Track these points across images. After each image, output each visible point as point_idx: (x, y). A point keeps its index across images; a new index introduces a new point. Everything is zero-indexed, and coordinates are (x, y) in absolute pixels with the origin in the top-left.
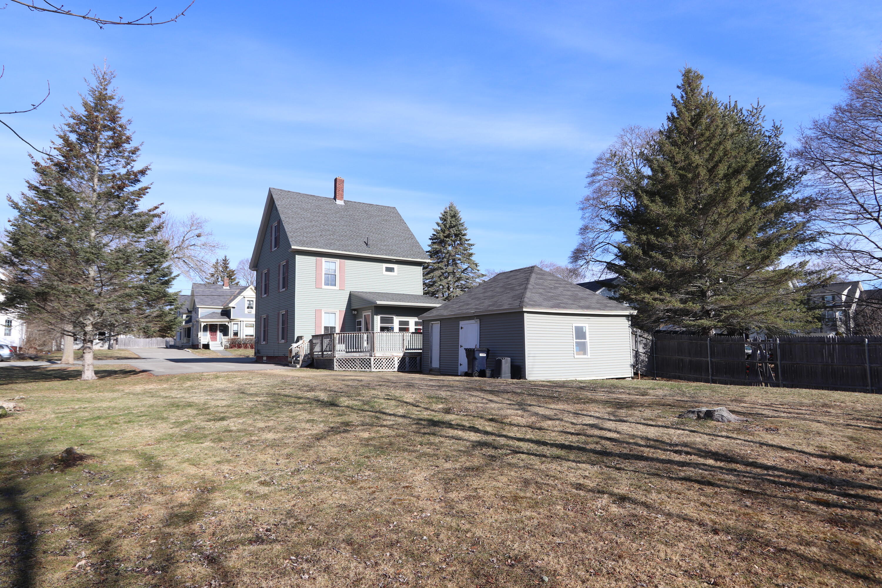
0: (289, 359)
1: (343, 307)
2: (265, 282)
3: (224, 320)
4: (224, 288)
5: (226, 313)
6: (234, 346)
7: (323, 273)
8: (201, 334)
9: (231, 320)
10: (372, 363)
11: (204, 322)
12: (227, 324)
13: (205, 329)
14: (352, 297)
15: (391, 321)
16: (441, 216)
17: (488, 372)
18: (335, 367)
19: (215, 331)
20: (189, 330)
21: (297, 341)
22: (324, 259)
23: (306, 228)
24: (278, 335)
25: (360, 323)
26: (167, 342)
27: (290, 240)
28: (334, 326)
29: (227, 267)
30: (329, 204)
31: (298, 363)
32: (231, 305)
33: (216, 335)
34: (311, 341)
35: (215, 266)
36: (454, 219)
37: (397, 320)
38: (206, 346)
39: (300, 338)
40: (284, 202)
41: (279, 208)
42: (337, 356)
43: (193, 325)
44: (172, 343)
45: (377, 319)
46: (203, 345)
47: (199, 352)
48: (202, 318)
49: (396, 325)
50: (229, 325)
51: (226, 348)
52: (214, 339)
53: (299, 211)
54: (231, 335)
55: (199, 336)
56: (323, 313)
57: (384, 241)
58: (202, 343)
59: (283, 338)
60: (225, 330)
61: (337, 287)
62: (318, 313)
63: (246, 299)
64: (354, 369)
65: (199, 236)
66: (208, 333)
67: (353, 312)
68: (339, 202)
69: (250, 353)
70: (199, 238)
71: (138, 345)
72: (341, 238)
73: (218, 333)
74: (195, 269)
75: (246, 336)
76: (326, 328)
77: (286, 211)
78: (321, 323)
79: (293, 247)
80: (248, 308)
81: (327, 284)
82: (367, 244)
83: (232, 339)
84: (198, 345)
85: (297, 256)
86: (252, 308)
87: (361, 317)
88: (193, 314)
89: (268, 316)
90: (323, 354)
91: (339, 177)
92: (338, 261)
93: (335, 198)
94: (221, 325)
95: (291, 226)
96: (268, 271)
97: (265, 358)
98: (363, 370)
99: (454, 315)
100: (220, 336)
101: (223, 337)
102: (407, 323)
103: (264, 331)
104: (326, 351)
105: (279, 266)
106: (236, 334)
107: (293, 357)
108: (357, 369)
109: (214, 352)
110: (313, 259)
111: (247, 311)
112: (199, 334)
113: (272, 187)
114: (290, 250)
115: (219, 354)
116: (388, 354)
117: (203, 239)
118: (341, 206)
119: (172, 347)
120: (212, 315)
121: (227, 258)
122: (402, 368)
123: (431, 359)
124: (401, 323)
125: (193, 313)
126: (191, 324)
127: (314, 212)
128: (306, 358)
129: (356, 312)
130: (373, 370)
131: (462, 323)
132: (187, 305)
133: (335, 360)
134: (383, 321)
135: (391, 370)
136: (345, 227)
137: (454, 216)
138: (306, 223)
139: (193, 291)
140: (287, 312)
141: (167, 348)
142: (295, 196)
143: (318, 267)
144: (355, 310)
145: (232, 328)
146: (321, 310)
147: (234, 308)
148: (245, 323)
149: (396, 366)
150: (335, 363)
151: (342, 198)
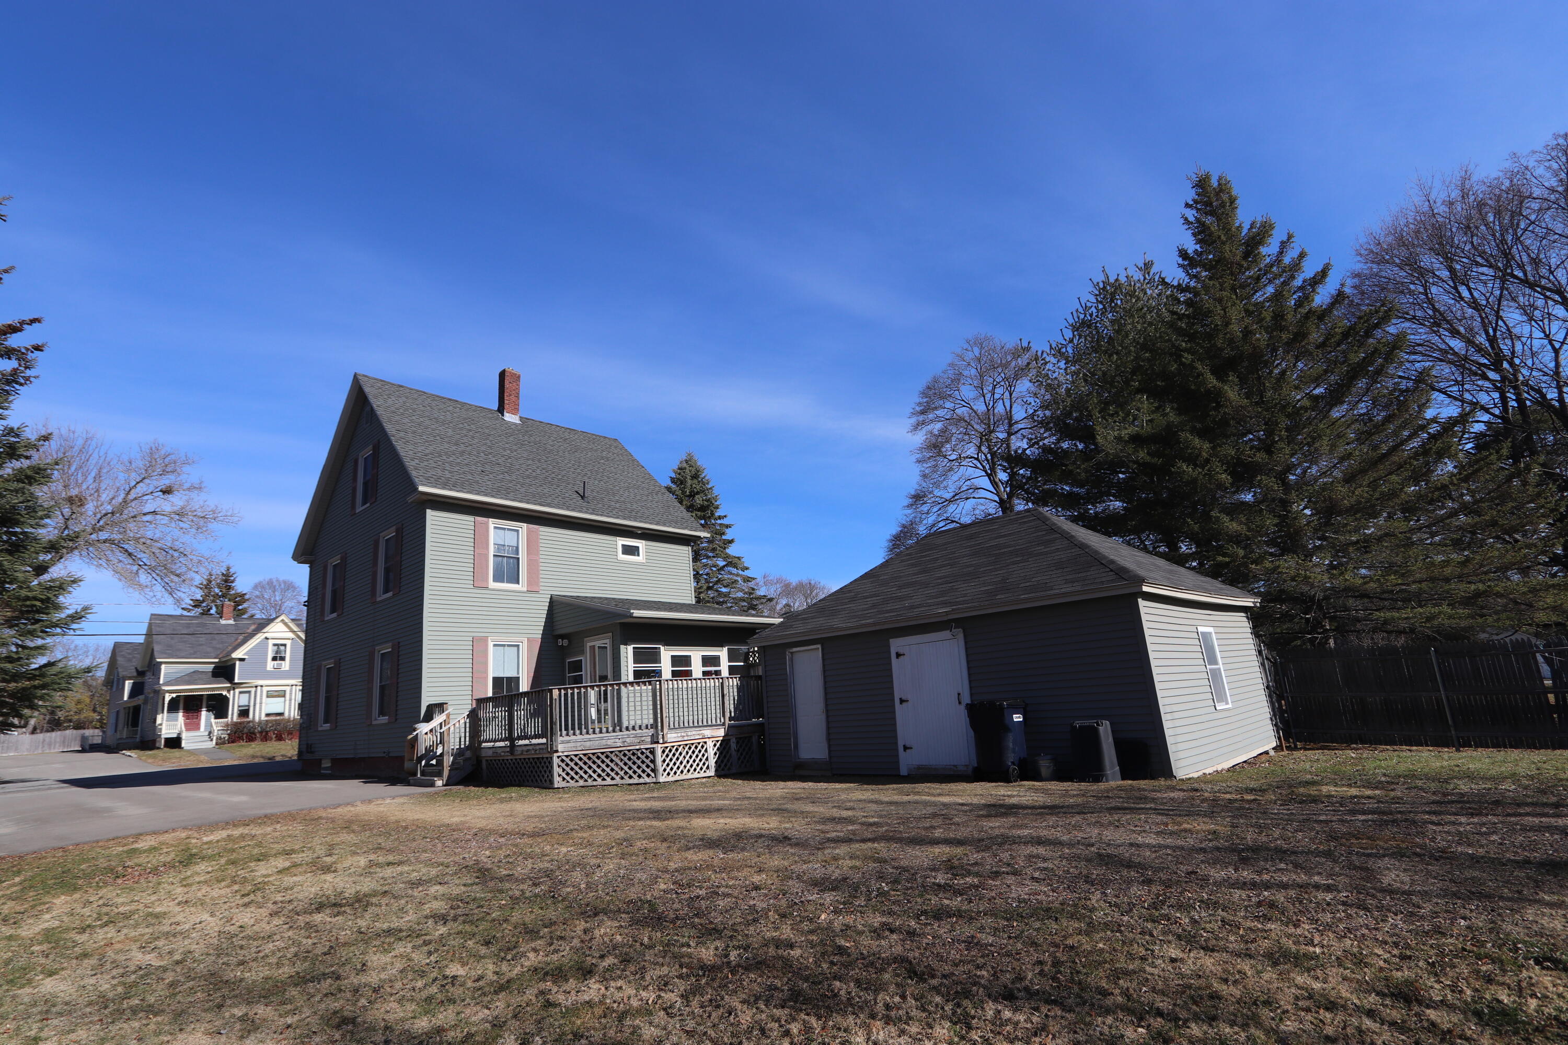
0: (407, 765)
1: (537, 631)
2: (333, 585)
3: (219, 687)
4: (223, 622)
5: (225, 671)
6: (240, 738)
7: (492, 552)
8: (162, 719)
9: (235, 686)
10: (659, 759)
11: (171, 692)
12: (224, 693)
13: (174, 706)
14: (556, 607)
15: (654, 657)
16: (673, 475)
17: (1045, 765)
18: (557, 779)
19: (198, 710)
20: (136, 711)
21: (428, 718)
22: (492, 523)
23: (446, 453)
24: (369, 705)
25: (577, 666)
26: (84, 739)
27: (414, 473)
28: (514, 675)
29: (229, 588)
30: (490, 418)
31: (439, 774)
32: (237, 654)
33: (198, 717)
34: (473, 715)
35: (207, 586)
36: (695, 481)
37: (666, 654)
38: (174, 743)
39: (439, 707)
40: (390, 401)
41: (380, 412)
42: (560, 747)
43: (146, 701)
44: (98, 740)
45: (628, 652)
46: (167, 740)
47: (154, 757)
48: (166, 684)
49: (666, 667)
50: (231, 697)
51: (220, 742)
52: (193, 725)
53: (428, 422)
54: (233, 715)
55: (159, 721)
56: (491, 644)
57: (614, 495)
58: (163, 736)
59: (382, 713)
60: (219, 706)
61: (521, 587)
62: (478, 646)
63: (271, 642)
64: (609, 781)
65: (167, 491)
66: (181, 715)
67: (560, 642)
68: (508, 417)
69: (288, 749)
70: (166, 496)
71: (16, 749)
72: (528, 481)
73: (204, 713)
74: (153, 569)
75: (268, 715)
76: (497, 681)
77: (397, 418)
78: (486, 672)
79: (422, 488)
80: (274, 659)
81: (498, 578)
82: (583, 497)
83: (236, 724)
84: (154, 741)
85: (429, 513)
86: (283, 659)
87: (582, 652)
88: (148, 678)
89: (338, 663)
90: (513, 746)
91: (511, 368)
92: (523, 527)
93: (501, 410)
94: (211, 697)
95: (411, 447)
96: (344, 559)
97: (326, 764)
98: (636, 780)
99: (874, 624)
100: (208, 720)
101: (213, 721)
102: (686, 660)
103: (328, 699)
104: (526, 737)
105: (376, 543)
106: (244, 713)
107: (420, 759)
108: (618, 780)
109: (191, 752)
110: (467, 521)
111: (270, 665)
112: (159, 719)
113: (360, 371)
114: (410, 499)
115: (203, 757)
116: (693, 734)
117: (176, 501)
118: (515, 424)
119: (94, 748)
120: (191, 677)
121: (232, 571)
122: (725, 768)
123: (796, 738)
124: (676, 660)
125: (149, 674)
126: (141, 697)
127: (461, 429)
128: (460, 760)
129: (566, 643)
130: (662, 779)
131: (896, 644)
132: (137, 662)
133: (556, 761)
134: (639, 656)
135: (702, 774)
136: (530, 462)
137: (695, 476)
138: (446, 446)
139: (149, 635)
140: (397, 647)
141: (83, 751)
142: (416, 396)
143: (479, 540)
144: (563, 637)
145: (236, 700)
146: (485, 640)
147: (242, 660)
148: (265, 689)
149: (712, 762)
150: (556, 770)
151: (515, 411)
